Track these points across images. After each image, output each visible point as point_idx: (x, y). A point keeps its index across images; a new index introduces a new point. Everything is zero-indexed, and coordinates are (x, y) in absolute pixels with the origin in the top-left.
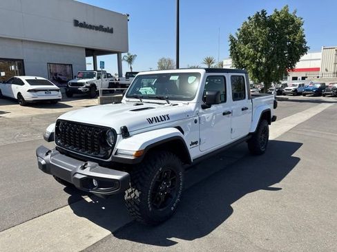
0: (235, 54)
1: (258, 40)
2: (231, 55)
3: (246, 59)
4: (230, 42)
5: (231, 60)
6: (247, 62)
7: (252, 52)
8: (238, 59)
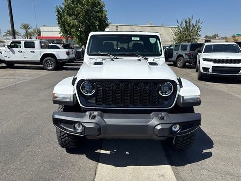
0: (62, 23)
1: (79, 14)
2: (58, 24)
3: (72, 27)
4: (57, 14)
5: (59, 27)
6: (73, 30)
7: (76, 23)
8: (65, 27)
